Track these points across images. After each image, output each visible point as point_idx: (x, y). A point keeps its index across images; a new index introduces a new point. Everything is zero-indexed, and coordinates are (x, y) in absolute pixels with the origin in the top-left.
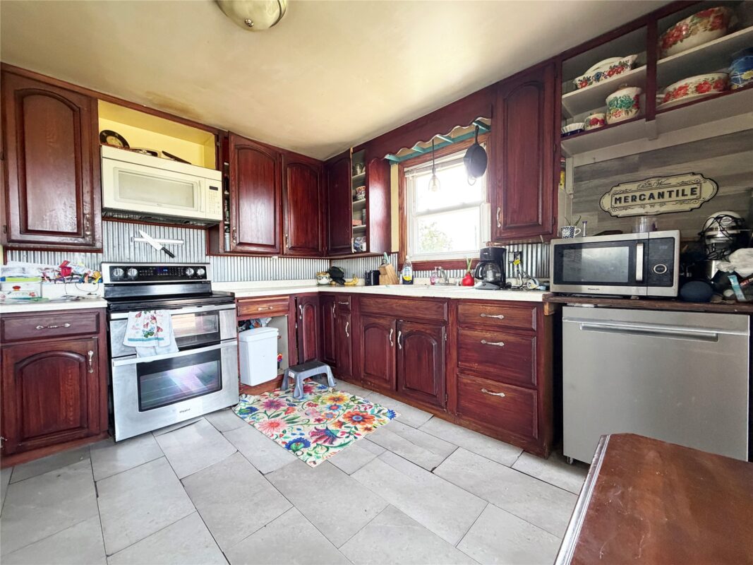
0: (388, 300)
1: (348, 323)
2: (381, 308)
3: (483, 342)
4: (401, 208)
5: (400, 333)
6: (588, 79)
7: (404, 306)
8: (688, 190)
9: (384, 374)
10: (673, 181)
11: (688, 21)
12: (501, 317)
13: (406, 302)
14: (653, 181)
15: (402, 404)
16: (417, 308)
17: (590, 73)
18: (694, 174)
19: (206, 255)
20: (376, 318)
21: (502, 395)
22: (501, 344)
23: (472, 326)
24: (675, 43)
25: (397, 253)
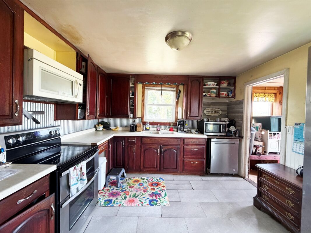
0: (157, 139)
1: (134, 149)
2: (153, 142)
3: (192, 149)
4: (143, 101)
5: (162, 150)
6: (208, 84)
7: (164, 141)
8: (218, 111)
9: (154, 165)
10: (216, 109)
11: (225, 81)
12: (197, 142)
13: (165, 139)
14: (213, 109)
15: (160, 174)
16: (170, 141)
17: (209, 83)
18: (219, 109)
19: (54, 120)
20: (151, 145)
21: (197, 163)
22: (197, 149)
23: (188, 145)
24: (222, 84)
25: (141, 118)
